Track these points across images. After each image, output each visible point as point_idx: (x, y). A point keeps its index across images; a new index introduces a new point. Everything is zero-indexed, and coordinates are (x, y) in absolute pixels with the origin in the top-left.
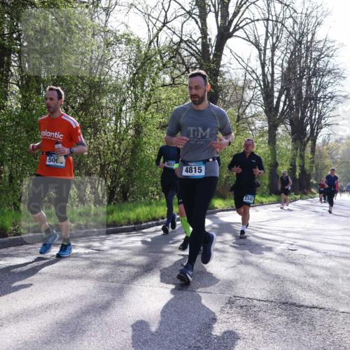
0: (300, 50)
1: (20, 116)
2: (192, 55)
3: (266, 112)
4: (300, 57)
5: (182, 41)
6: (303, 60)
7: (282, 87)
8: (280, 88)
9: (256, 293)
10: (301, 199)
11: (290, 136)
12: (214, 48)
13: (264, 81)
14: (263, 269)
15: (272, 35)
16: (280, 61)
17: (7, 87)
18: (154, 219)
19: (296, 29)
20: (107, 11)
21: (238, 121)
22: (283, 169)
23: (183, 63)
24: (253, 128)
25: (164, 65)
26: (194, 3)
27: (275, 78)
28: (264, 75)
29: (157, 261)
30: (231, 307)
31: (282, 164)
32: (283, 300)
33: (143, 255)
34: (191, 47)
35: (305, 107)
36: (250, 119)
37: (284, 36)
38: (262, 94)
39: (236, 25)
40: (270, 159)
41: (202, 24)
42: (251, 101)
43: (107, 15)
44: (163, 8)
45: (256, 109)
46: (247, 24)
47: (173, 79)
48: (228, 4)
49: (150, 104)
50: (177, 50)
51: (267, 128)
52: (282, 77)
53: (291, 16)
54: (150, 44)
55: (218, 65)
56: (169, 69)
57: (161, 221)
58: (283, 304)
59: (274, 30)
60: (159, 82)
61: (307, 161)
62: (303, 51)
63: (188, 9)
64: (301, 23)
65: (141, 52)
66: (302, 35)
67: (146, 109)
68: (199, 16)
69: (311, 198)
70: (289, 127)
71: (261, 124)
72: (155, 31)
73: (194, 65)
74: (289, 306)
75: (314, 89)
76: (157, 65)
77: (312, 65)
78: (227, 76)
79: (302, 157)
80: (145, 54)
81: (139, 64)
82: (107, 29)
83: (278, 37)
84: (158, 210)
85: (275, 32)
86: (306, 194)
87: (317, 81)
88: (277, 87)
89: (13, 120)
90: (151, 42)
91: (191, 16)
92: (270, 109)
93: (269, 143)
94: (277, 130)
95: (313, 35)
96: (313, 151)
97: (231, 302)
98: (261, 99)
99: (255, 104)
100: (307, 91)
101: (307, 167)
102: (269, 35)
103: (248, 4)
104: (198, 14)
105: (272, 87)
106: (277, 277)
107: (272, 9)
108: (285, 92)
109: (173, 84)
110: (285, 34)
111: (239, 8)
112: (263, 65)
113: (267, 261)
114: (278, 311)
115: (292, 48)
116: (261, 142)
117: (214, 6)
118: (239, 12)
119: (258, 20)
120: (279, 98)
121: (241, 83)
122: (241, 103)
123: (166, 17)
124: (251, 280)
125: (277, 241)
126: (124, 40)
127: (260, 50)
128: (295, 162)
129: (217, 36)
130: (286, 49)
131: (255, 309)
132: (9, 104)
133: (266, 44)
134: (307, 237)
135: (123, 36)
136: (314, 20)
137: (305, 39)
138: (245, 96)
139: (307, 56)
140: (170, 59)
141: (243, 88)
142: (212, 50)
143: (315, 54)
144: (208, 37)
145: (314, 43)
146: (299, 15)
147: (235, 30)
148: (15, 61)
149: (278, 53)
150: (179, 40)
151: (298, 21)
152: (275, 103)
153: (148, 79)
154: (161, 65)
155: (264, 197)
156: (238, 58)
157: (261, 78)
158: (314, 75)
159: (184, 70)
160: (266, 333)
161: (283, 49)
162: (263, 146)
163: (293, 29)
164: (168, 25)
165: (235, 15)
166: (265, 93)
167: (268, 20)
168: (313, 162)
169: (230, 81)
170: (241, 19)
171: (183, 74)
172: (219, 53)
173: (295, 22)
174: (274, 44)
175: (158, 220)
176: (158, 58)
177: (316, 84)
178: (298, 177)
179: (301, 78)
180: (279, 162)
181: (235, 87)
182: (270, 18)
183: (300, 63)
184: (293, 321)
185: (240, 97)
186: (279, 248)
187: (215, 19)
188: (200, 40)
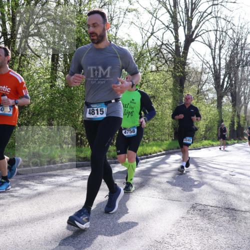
0: (237, 49)
1: (64, 91)
2: (170, 53)
3: (215, 88)
4: (237, 53)
5: (163, 44)
6: (239, 55)
7: (226, 72)
8: (224, 73)
9: (209, 202)
10: (238, 143)
11: (231, 104)
12: (183, 48)
13: (214, 68)
14: (214, 187)
15: (220, 40)
16: (224, 56)
17: (56, 73)
18: (145, 155)
19: (235, 36)
20: (117, 26)
21: (198, 93)
22: (226, 124)
23: (164, 58)
24: (207, 98)
25: (152, 59)
26: (171, 21)
27: (221, 67)
28: (214, 65)
29: (146, 181)
30: (194, 210)
31: (226, 121)
32: (227, 206)
33: (138, 177)
34: (168, 48)
35: (241, 85)
36: (205, 92)
37: (227, 40)
38: (213, 77)
39: (197, 34)
40: (218, 117)
41: (176, 33)
42: (206, 81)
43: (117, 29)
44: (151, 24)
45: (209, 86)
46: (204, 33)
47: (157, 68)
48: (192, 21)
49: (143, 83)
50: (160, 50)
51: (216, 98)
52: (225, 66)
53: (231, 28)
54: (143, 46)
55: (186, 59)
56: (154, 62)
57: (149, 156)
58: (227, 209)
59: (220, 37)
60: (149, 69)
61: (242, 119)
62: (239, 50)
63: (167, 24)
64: (238, 33)
65: (137, 51)
66: (238, 40)
67: (140, 86)
68: (174, 29)
69: (244, 142)
70: (230, 98)
71: (213, 95)
72: (146, 38)
73: (170, 59)
74: (231, 211)
75: (246, 73)
76: (147, 59)
77: (245, 58)
78: (191, 66)
79: (239, 116)
80: (140, 52)
81: (136, 59)
82: (117, 38)
83: (223, 41)
84: (147, 149)
85: (221, 38)
86: (241, 140)
87: (248, 69)
88: (223, 72)
89: (60, 93)
90: (144, 45)
91: (168, 29)
92: (218, 86)
93: (218, 107)
94: (222, 99)
95: (246, 39)
96: (245, 112)
97: (193, 207)
98: (213, 80)
99: (209, 83)
100: (241, 75)
101: (242, 123)
102: (217, 40)
103: (204, 21)
104: (173, 27)
105: (220, 73)
106: (223, 192)
107: (220, 24)
108: (228, 76)
109: (157, 71)
110: (228, 39)
111: (198, 23)
112: (214, 59)
113: (216, 182)
114: (224, 213)
115: (232, 48)
116: (212, 107)
117: (183, 23)
118: (198, 26)
119: (210, 31)
120: (224, 79)
121: (200, 70)
122: (199, 83)
123: (153, 30)
124: (206, 194)
125: (223, 169)
126: (127, 44)
127: (212, 49)
128: (234, 120)
129: (185, 41)
130: (229, 48)
131: (209, 212)
132: (57, 83)
133: (215, 45)
134: (242, 167)
135: (126, 41)
136: (246, 30)
137: (240, 42)
138: (202, 78)
139: (241, 53)
140: (156, 55)
141: (201, 73)
142: (182, 50)
143: (247, 52)
144: (179, 42)
145: (246, 45)
146: (237, 27)
147: (196, 37)
148: (61, 58)
149: (223, 51)
150: (161, 43)
151: (236, 31)
152: (221, 82)
153: (142, 68)
154: (150, 59)
155: (214, 141)
156: (198, 55)
157: (212, 67)
158: (246, 65)
159: (164, 62)
160: (216, 227)
161: (226, 48)
162: (213, 109)
163: (233, 36)
164: (154, 34)
165: (196, 27)
166: (215, 76)
167: (217, 30)
168: (246, 119)
169: (193, 68)
170: (200, 30)
171: (164, 64)
172: (186, 52)
173: (234, 31)
174: (220, 46)
175: (147, 155)
176: (148, 55)
177: (247, 71)
178: (236, 129)
179: (238, 67)
180: (224, 120)
181: (196, 73)
182: (218, 29)
183: (237, 57)
184: (233, 220)
185: (199, 79)
186: (224, 174)
187: (183, 30)
188: (174, 43)
